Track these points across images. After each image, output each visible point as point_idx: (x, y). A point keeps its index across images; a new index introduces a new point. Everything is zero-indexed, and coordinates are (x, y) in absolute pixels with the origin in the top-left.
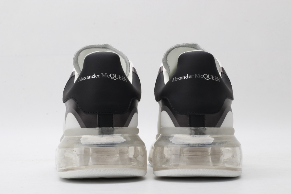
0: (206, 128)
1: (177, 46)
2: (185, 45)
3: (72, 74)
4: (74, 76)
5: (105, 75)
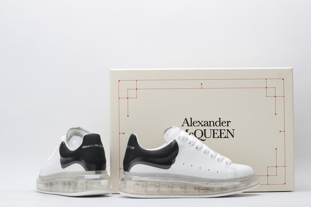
3: (63, 142)
4: (65, 144)
5: (96, 145)
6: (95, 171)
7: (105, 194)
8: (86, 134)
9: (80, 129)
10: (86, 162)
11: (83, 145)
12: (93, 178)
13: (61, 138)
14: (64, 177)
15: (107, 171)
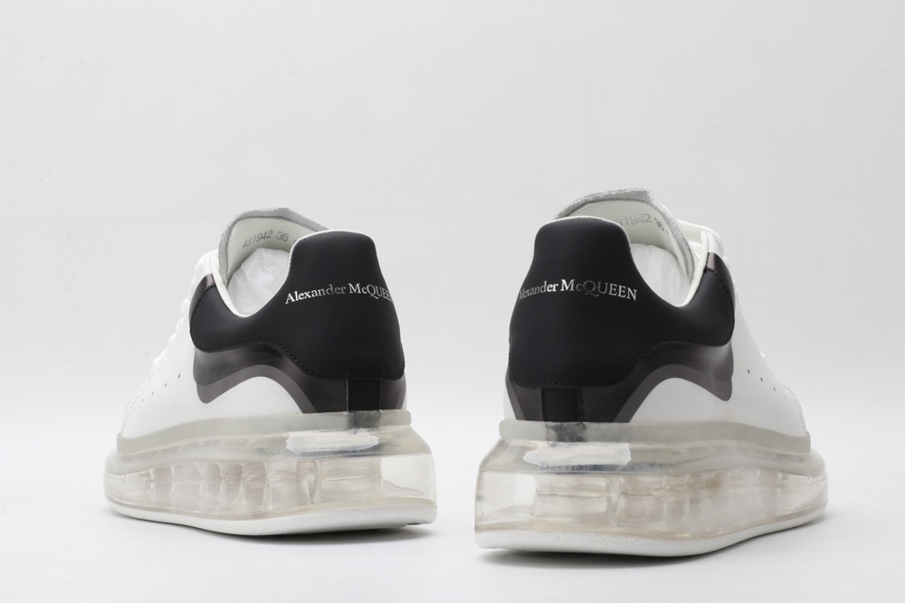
0: (584, 423)
1: (591, 199)
2: (616, 195)
3: (205, 280)
4: (214, 286)
5: (355, 288)
6: (345, 413)
7: (403, 525)
8: (305, 237)
9: (288, 220)
10: (301, 367)
11: (289, 287)
12: (338, 447)
13: (201, 262)
14: (207, 443)
15: (408, 414)
